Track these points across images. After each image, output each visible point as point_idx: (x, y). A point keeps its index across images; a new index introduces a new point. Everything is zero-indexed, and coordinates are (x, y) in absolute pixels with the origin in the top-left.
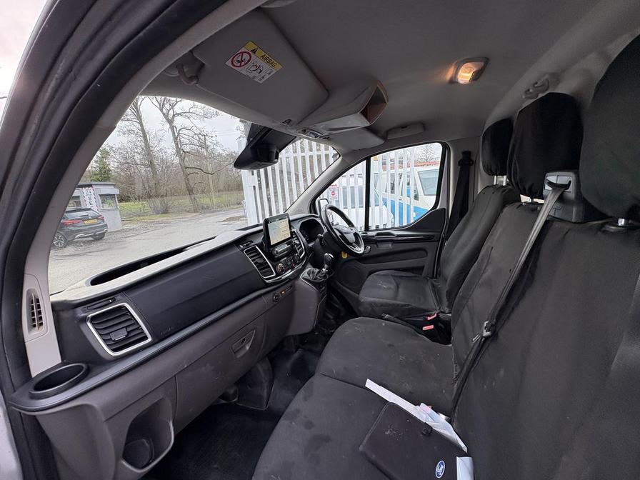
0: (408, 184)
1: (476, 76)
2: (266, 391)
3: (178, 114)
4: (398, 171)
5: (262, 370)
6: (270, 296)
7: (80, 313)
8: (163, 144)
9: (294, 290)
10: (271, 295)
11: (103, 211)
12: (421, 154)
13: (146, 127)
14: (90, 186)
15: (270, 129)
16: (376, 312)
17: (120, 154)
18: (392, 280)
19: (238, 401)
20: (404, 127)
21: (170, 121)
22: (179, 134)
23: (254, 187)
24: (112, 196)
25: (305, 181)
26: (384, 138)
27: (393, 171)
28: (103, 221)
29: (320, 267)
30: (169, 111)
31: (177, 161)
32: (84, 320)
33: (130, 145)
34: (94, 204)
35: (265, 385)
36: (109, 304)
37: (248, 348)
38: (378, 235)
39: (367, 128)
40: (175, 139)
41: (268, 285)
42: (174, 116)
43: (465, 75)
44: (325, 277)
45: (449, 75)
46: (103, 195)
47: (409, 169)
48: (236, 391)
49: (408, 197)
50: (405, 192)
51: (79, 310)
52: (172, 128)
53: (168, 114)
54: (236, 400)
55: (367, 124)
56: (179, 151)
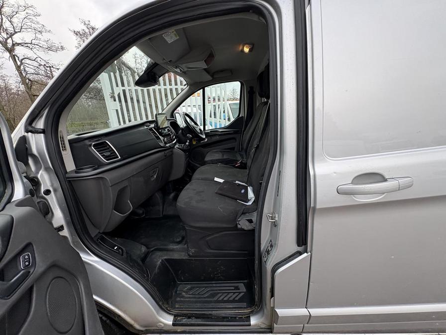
0: (224, 112)
1: (250, 50)
2: (161, 207)
3: (18, 44)
4: (217, 103)
5: (158, 196)
9: (172, 154)
10: (164, 152)
12: (230, 95)
15: (158, 64)
16: (213, 162)
18: (220, 153)
19: (146, 216)
20: (222, 71)
21: (11, 51)
22: (22, 63)
23: (117, 110)
25: (167, 100)
26: (212, 76)
27: (214, 104)
29: (185, 143)
30: (6, 40)
31: (22, 87)
32: (90, 145)
35: (161, 204)
37: (155, 177)
38: (211, 132)
39: (205, 69)
40: (18, 68)
41: (162, 147)
42: (13, 45)
43: (246, 50)
44: (188, 147)
45: (241, 48)
47: (224, 102)
49: (224, 119)
50: (222, 118)
52: (14, 57)
53: (6, 42)
54: (144, 215)
55: (206, 67)
56: (24, 80)
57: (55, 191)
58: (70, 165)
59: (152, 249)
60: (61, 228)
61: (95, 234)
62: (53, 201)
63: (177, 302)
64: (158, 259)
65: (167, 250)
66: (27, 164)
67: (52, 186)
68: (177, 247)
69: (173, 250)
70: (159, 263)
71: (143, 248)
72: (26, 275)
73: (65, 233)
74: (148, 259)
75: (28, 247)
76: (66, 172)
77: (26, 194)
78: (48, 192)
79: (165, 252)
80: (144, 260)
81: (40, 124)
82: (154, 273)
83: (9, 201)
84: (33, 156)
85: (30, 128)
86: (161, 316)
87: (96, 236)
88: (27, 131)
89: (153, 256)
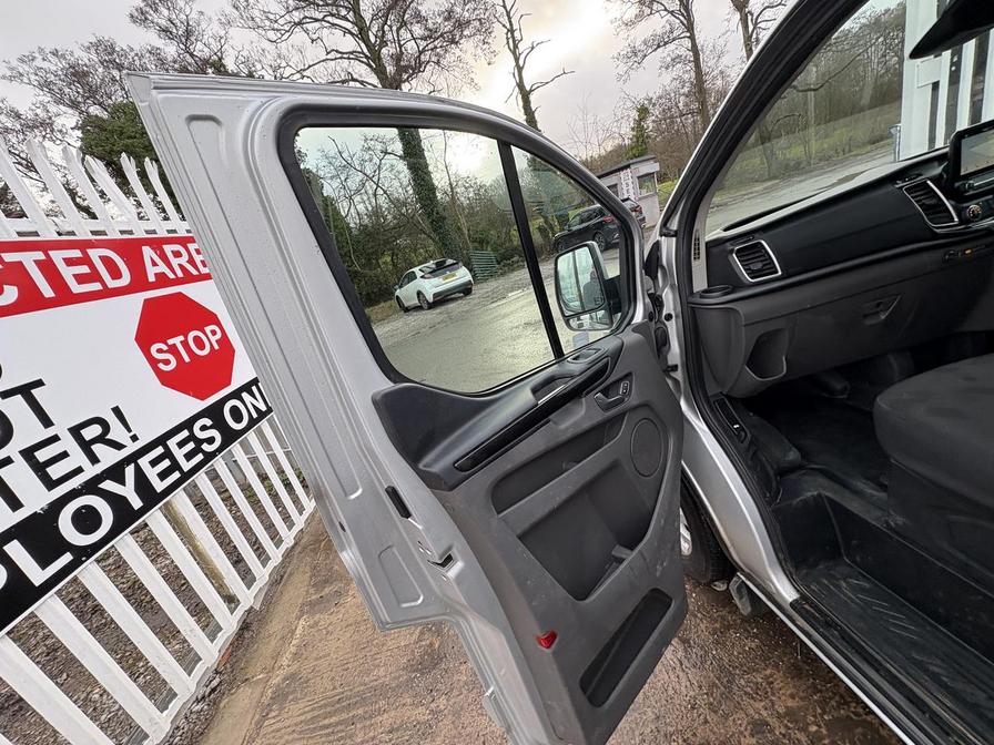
6: (938, 254)
7: (729, 246)
8: (725, 61)
10: (942, 251)
11: (640, 199)
13: (700, 40)
14: (628, 166)
17: (661, 105)
19: (848, 399)
21: (742, 6)
24: (650, 175)
28: (641, 212)
32: (732, 251)
33: (676, 84)
34: (631, 191)
36: (750, 240)
37: (883, 317)
40: (748, 39)
41: (936, 236)
46: (642, 176)
48: (846, 388)
51: (728, 244)
52: (745, 18)
54: (845, 396)
57: (677, 316)
58: (700, 282)
59: (815, 466)
60: (675, 368)
61: (715, 392)
62: (673, 328)
63: (819, 583)
64: (813, 488)
65: (845, 486)
66: (655, 278)
67: (675, 309)
68: (875, 493)
69: (857, 493)
70: (809, 494)
71: (792, 453)
72: (621, 401)
73: (679, 375)
74: (793, 476)
75: (628, 376)
76: (692, 293)
77: (644, 317)
78: (669, 317)
79: (836, 486)
80: (783, 472)
81: (674, 225)
82: (789, 502)
83: (629, 324)
84: (663, 267)
85: (664, 231)
86: (775, 574)
87: (715, 395)
88: (661, 235)
89: (806, 478)
